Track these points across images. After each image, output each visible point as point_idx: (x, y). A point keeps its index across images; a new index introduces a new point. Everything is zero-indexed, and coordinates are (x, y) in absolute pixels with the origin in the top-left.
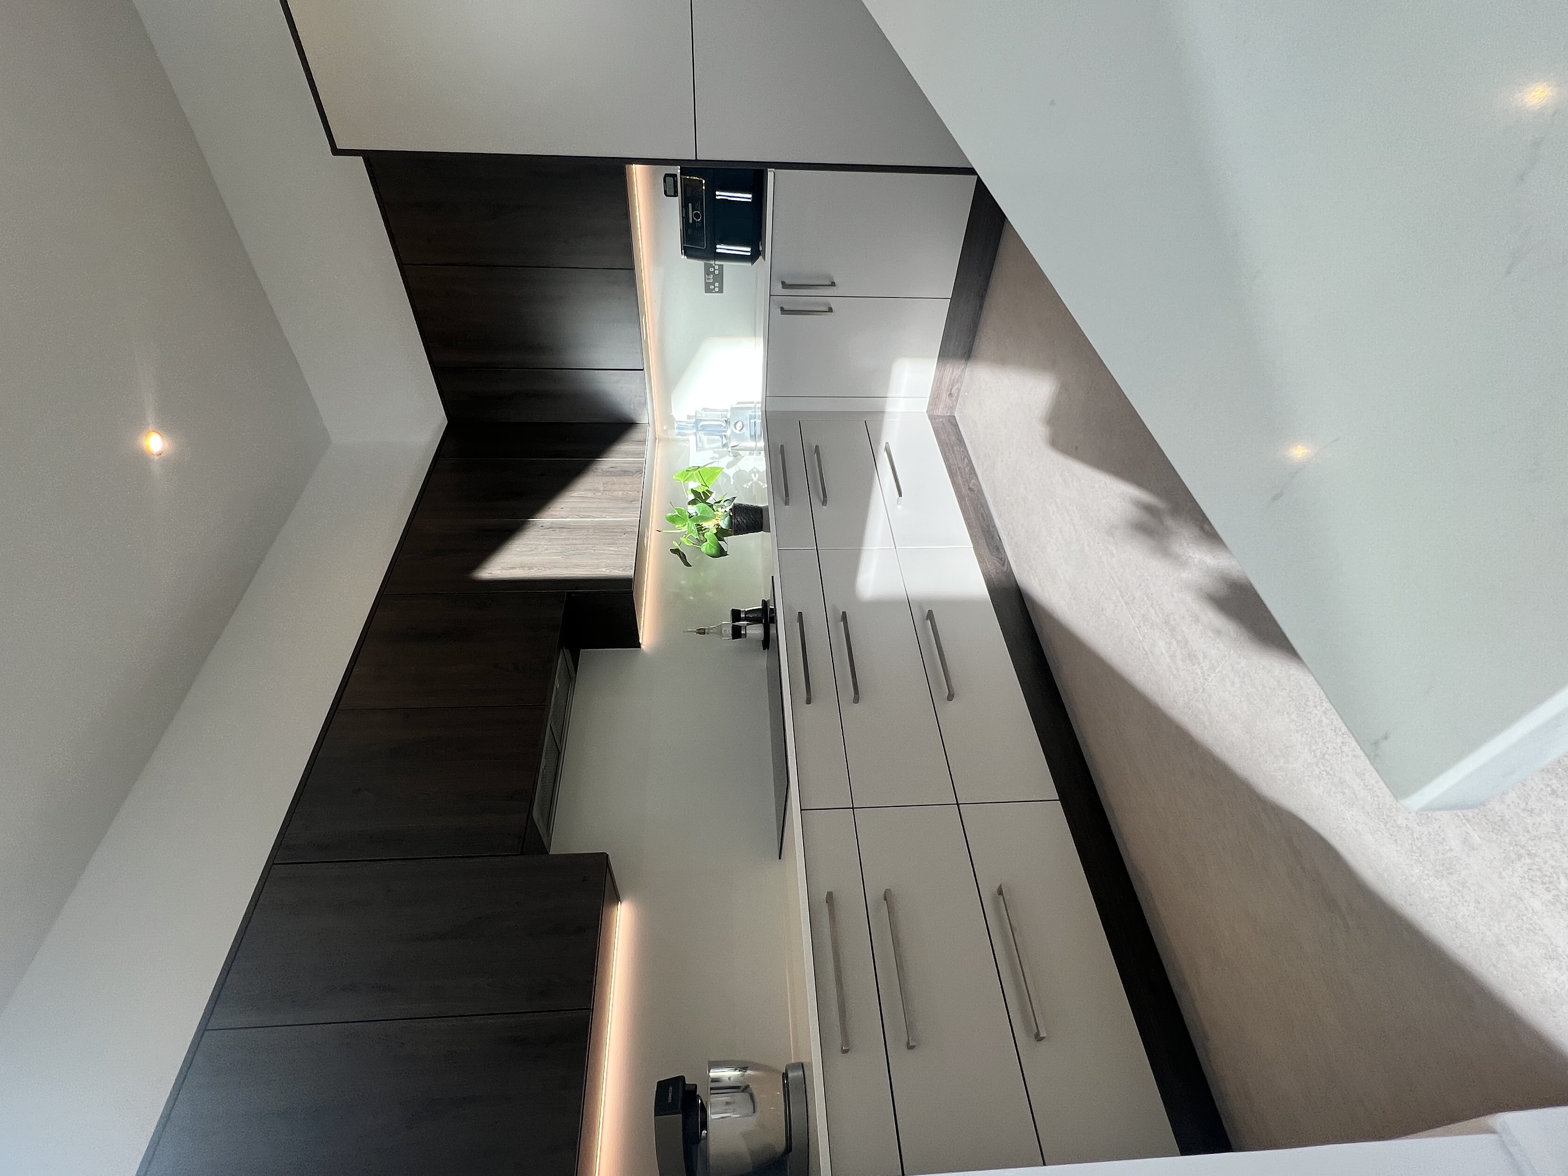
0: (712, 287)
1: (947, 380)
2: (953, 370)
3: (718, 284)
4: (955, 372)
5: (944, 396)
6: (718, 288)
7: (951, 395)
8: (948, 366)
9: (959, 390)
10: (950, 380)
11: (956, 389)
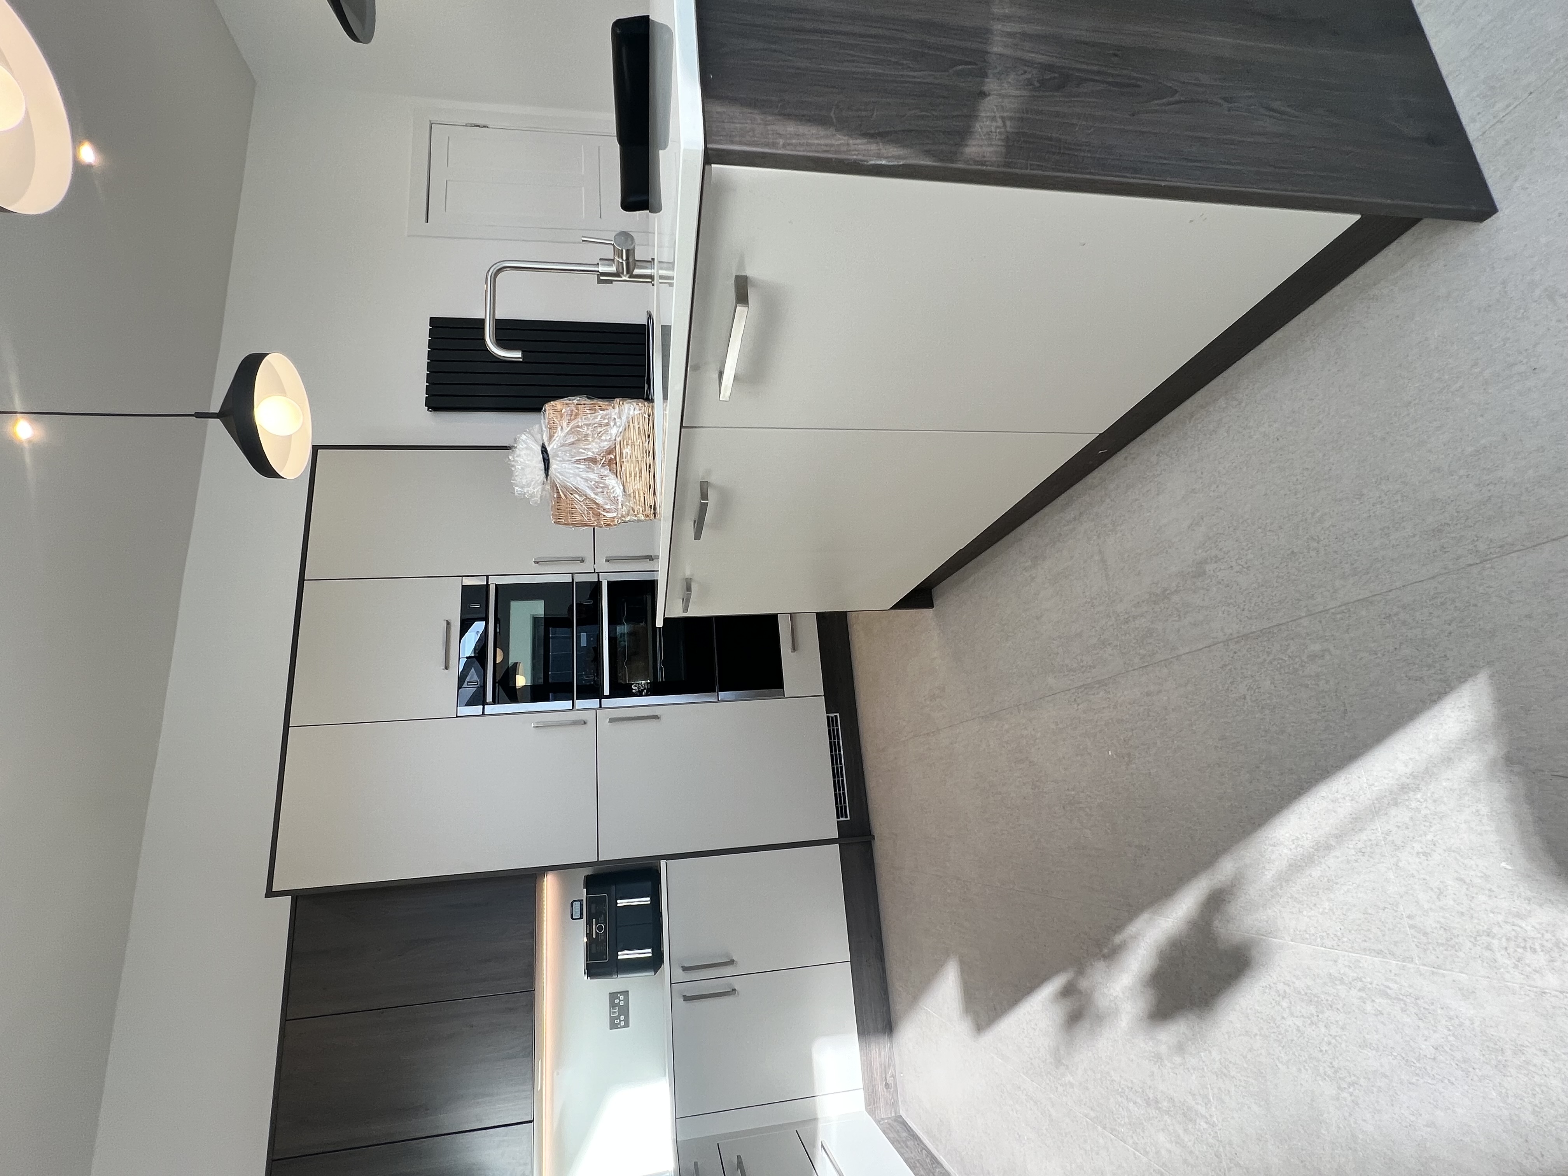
0: (617, 1021)
1: (876, 1065)
2: (880, 1049)
3: (623, 1017)
4: (883, 1053)
5: (881, 1088)
6: (623, 1022)
7: (887, 1086)
8: (873, 1046)
9: (893, 1076)
10: (881, 1065)
11: (890, 1077)
